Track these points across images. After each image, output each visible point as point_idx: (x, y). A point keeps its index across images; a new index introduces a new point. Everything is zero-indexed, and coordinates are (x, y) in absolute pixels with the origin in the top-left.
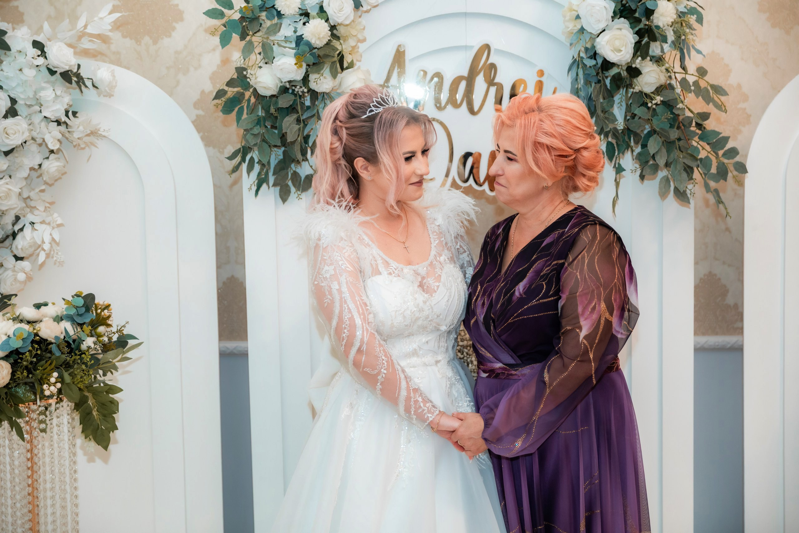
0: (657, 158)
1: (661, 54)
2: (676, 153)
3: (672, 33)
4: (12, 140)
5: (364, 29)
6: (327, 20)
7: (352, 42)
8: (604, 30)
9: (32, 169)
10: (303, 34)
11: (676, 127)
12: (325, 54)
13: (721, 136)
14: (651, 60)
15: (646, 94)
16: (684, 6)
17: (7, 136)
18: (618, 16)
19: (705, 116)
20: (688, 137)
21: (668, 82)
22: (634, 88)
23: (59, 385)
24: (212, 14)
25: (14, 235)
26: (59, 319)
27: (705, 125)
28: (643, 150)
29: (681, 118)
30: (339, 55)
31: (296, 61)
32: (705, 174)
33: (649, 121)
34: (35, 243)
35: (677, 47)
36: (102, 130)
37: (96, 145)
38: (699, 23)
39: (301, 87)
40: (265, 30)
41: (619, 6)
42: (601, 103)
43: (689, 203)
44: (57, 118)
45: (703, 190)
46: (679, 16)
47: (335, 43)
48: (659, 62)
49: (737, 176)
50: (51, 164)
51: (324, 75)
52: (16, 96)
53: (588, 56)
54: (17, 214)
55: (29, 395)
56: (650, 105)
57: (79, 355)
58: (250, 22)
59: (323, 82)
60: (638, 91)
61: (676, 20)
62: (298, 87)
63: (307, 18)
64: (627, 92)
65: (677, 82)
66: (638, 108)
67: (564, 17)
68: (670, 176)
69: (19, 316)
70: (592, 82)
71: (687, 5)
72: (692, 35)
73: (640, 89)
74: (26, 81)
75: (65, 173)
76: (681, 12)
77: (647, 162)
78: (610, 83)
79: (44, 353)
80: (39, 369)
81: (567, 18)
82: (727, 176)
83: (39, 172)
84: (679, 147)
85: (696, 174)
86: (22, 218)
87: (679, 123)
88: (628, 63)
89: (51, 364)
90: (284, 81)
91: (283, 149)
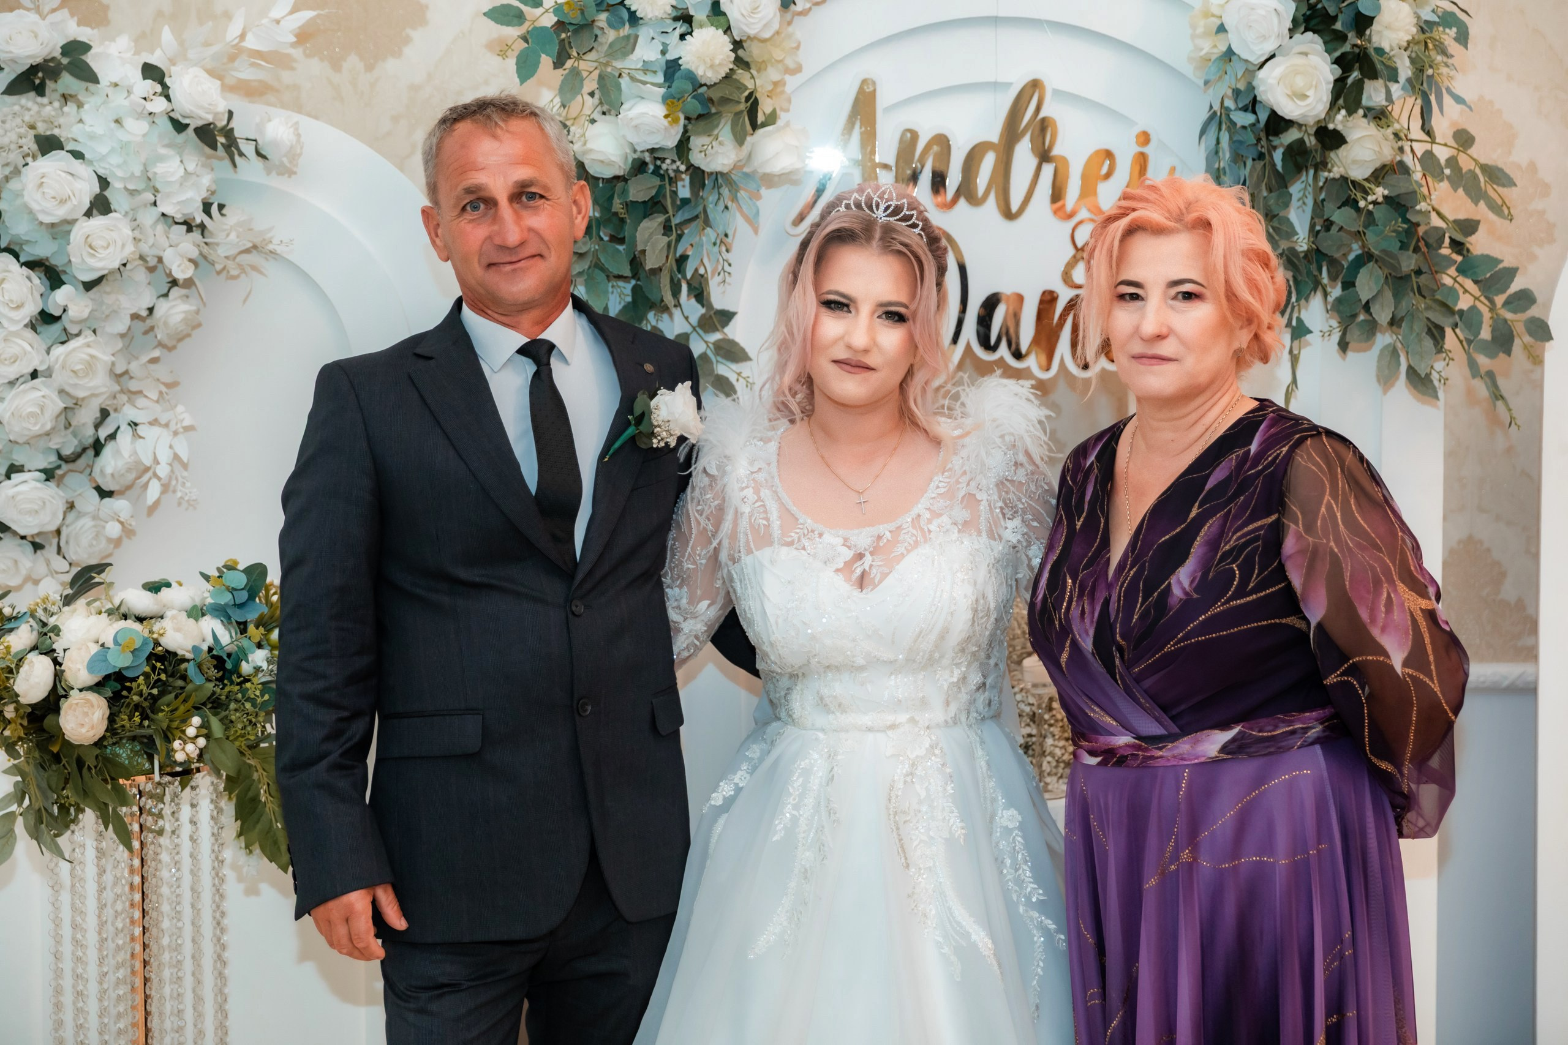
0: (1375, 309)
1: (1384, 103)
2: (1412, 300)
3: (1407, 62)
4: (101, 259)
5: (798, 47)
6: (728, 30)
7: (773, 74)
8: (1273, 56)
9: (135, 317)
10: (680, 58)
11: (1412, 248)
12: (722, 97)
13: (1501, 266)
14: (1365, 116)
15: (1353, 182)
16: (1431, 9)
17: (92, 251)
18: (1302, 29)
19: (1469, 227)
20: (1436, 268)
21: (1398, 158)
22: (1330, 171)
23: (202, 742)
24: (503, 15)
25: (97, 447)
26: (197, 612)
27: (1471, 244)
28: (1346, 292)
29: (1421, 230)
30: (748, 99)
31: (668, 110)
32: (1469, 342)
33: (1359, 235)
34: (139, 462)
35: (1417, 90)
36: (276, 241)
37: (262, 270)
38: (1460, 43)
39: (674, 161)
40: (606, 47)
41: (1304, 9)
42: (1265, 197)
43: (1437, 398)
44: (186, 218)
45: (1467, 371)
46: (1422, 28)
47: (742, 75)
48: (1380, 119)
49: (1531, 346)
50: (173, 306)
51: (720, 139)
52: (107, 172)
53: (1240, 106)
54: (103, 406)
55: (139, 760)
56: (1362, 204)
57: (238, 684)
58: (575, 32)
59: (717, 152)
60: (1337, 176)
61: (1416, 37)
62: (668, 161)
63: (687, 25)
64: (1316, 177)
65: (1416, 159)
66: (1338, 211)
67: (1193, 27)
68: (1399, 345)
69: (120, 606)
70: (1247, 157)
71: (1437, 7)
72: (1447, 66)
73: (1343, 174)
74: (127, 144)
75: (199, 325)
76: (1426, 22)
77: (1354, 316)
78: (1282, 160)
79: (171, 680)
80: (163, 711)
81: (1200, 30)
82: (1512, 346)
83: (149, 322)
84: (1419, 287)
85: (1450, 340)
86: (113, 415)
87: (1418, 240)
88: (1319, 121)
89: (185, 701)
90: (639, 149)
91: (633, 282)
